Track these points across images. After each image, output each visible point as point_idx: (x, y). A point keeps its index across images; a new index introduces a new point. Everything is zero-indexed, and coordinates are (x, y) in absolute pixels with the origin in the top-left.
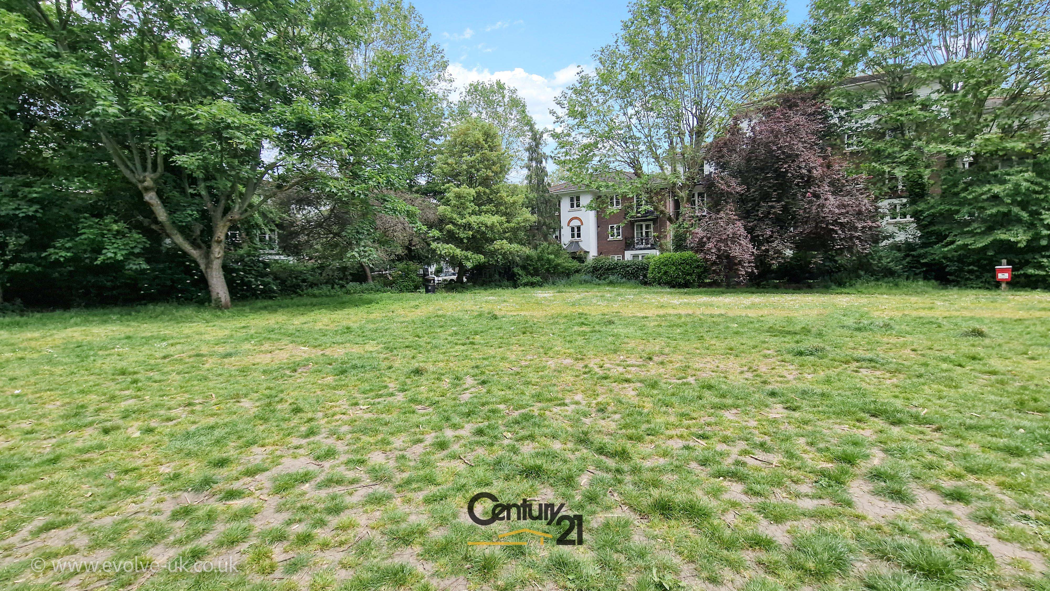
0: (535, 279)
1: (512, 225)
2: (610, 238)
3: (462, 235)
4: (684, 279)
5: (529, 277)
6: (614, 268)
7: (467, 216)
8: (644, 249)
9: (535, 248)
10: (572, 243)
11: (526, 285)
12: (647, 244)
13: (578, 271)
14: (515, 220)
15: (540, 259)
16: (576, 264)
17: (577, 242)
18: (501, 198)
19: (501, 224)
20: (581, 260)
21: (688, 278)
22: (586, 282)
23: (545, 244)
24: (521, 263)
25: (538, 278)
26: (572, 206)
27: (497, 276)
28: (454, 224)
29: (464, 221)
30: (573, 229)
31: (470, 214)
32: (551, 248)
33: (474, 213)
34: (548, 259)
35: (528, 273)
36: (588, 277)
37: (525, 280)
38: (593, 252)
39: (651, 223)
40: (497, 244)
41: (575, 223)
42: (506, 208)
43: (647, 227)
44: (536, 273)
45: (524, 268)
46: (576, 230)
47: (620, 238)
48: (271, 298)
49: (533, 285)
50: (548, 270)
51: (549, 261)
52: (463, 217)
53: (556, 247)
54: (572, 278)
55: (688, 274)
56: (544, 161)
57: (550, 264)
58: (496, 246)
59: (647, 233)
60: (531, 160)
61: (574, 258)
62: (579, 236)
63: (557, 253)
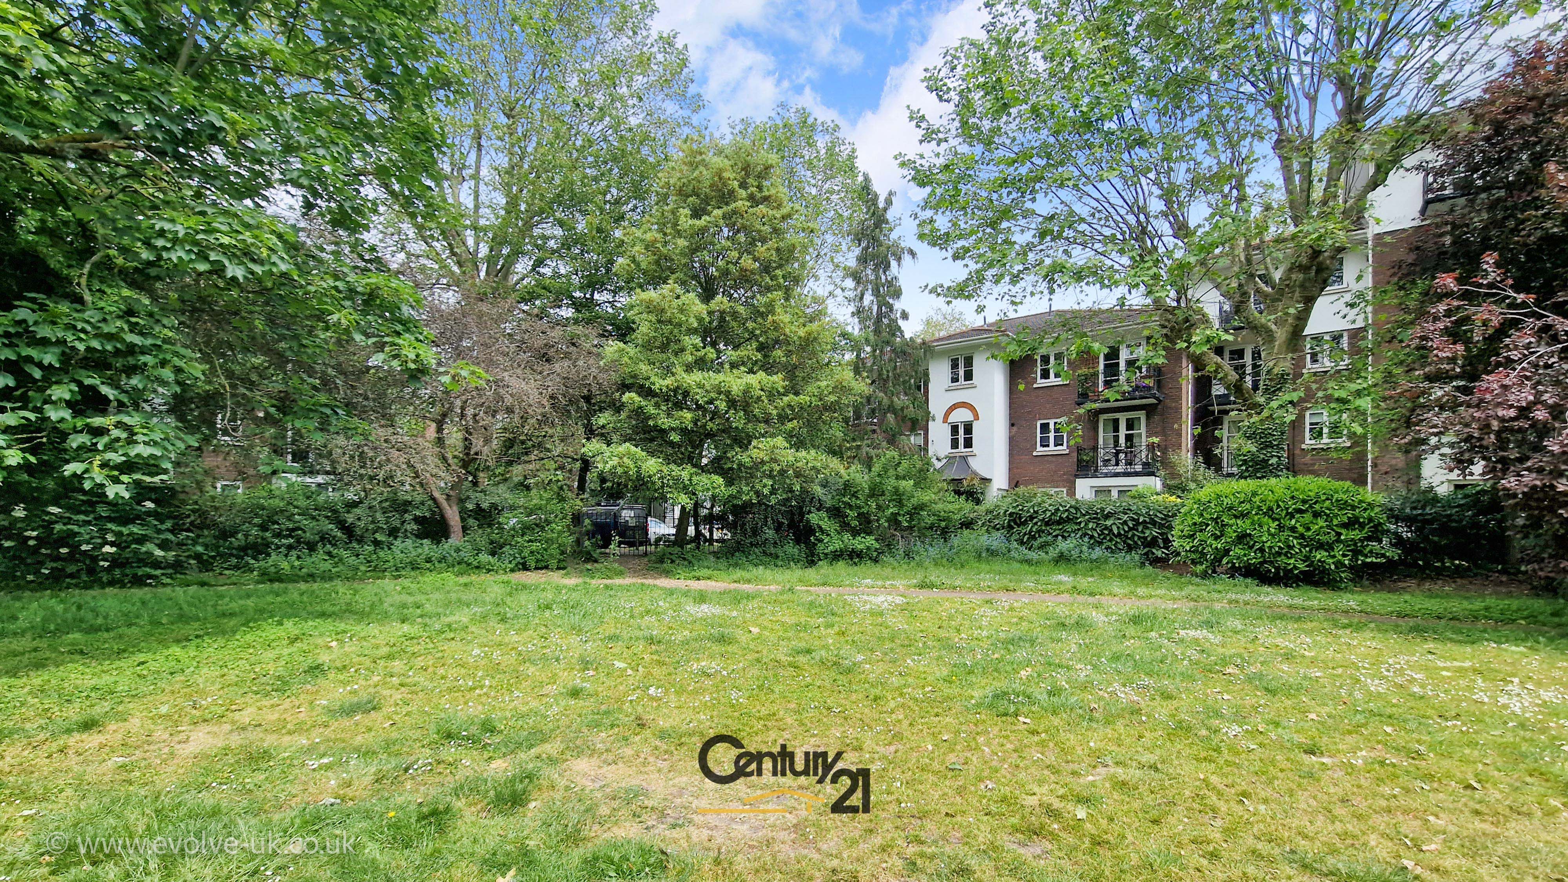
0: (862, 543)
1: (803, 399)
2: (1040, 450)
3: (664, 422)
4: (1307, 558)
5: (847, 536)
6: (1068, 520)
7: (679, 370)
8: (1126, 474)
9: (868, 463)
10: (950, 459)
11: (836, 556)
12: (1129, 463)
13: (968, 524)
14: (811, 388)
15: (875, 492)
16: (962, 507)
17: (964, 458)
18: (776, 327)
19: (773, 394)
20: (973, 496)
21: (1320, 555)
22: (992, 553)
23: (893, 453)
24: (829, 502)
25: (870, 541)
26: (955, 380)
27: (770, 533)
28: (647, 392)
29: (669, 381)
30: (955, 429)
31: (689, 369)
32: (905, 464)
33: (701, 364)
34: (896, 490)
35: (845, 526)
36: (996, 540)
37: (836, 544)
38: (1000, 480)
39: (1142, 415)
40: (759, 450)
41: (961, 416)
42: (789, 353)
43: (1130, 425)
44: (865, 525)
45: (836, 513)
46: (961, 431)
47: (1063, 449)
48: (139, 581)
49: (854, 556)
50: (894, 521)
51: (899, 497)
52: (668, 371)
53: (919, 464)
54: (955, 541)
55: (1321, 546)
56: (893, 264)
57: (900, 503)
58: (754, 453)
59: (1129, 438)
60: (863, 260)
61: (958, 493)
62: (968, 443)
63: (922, 477)
